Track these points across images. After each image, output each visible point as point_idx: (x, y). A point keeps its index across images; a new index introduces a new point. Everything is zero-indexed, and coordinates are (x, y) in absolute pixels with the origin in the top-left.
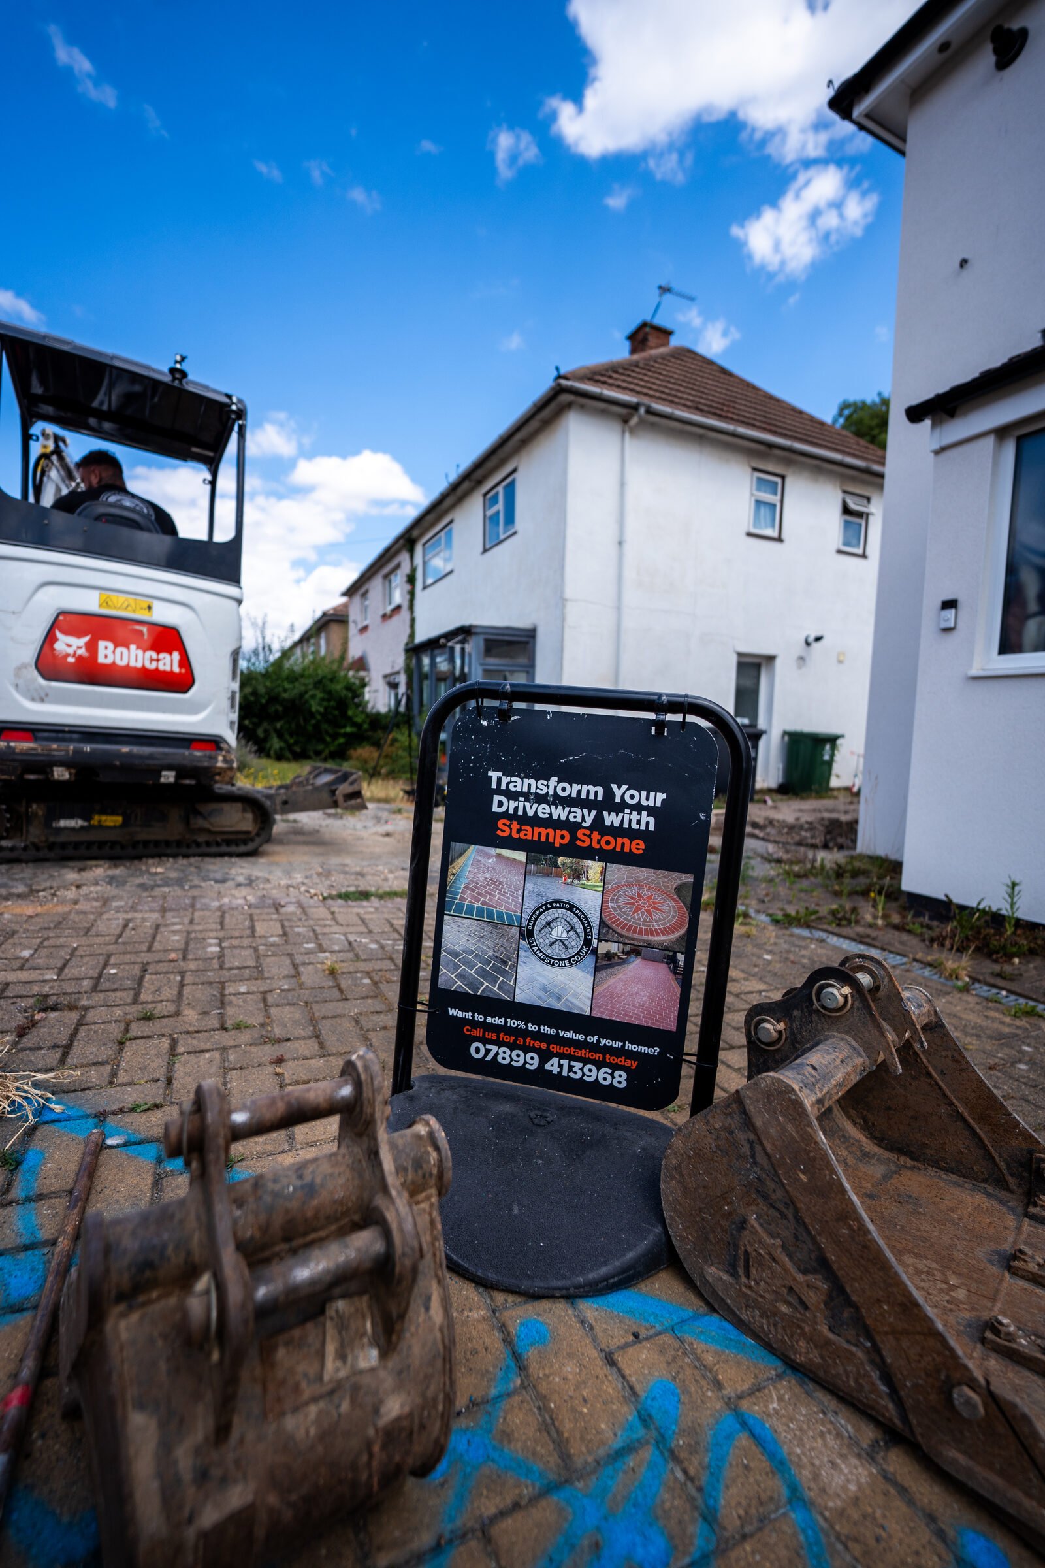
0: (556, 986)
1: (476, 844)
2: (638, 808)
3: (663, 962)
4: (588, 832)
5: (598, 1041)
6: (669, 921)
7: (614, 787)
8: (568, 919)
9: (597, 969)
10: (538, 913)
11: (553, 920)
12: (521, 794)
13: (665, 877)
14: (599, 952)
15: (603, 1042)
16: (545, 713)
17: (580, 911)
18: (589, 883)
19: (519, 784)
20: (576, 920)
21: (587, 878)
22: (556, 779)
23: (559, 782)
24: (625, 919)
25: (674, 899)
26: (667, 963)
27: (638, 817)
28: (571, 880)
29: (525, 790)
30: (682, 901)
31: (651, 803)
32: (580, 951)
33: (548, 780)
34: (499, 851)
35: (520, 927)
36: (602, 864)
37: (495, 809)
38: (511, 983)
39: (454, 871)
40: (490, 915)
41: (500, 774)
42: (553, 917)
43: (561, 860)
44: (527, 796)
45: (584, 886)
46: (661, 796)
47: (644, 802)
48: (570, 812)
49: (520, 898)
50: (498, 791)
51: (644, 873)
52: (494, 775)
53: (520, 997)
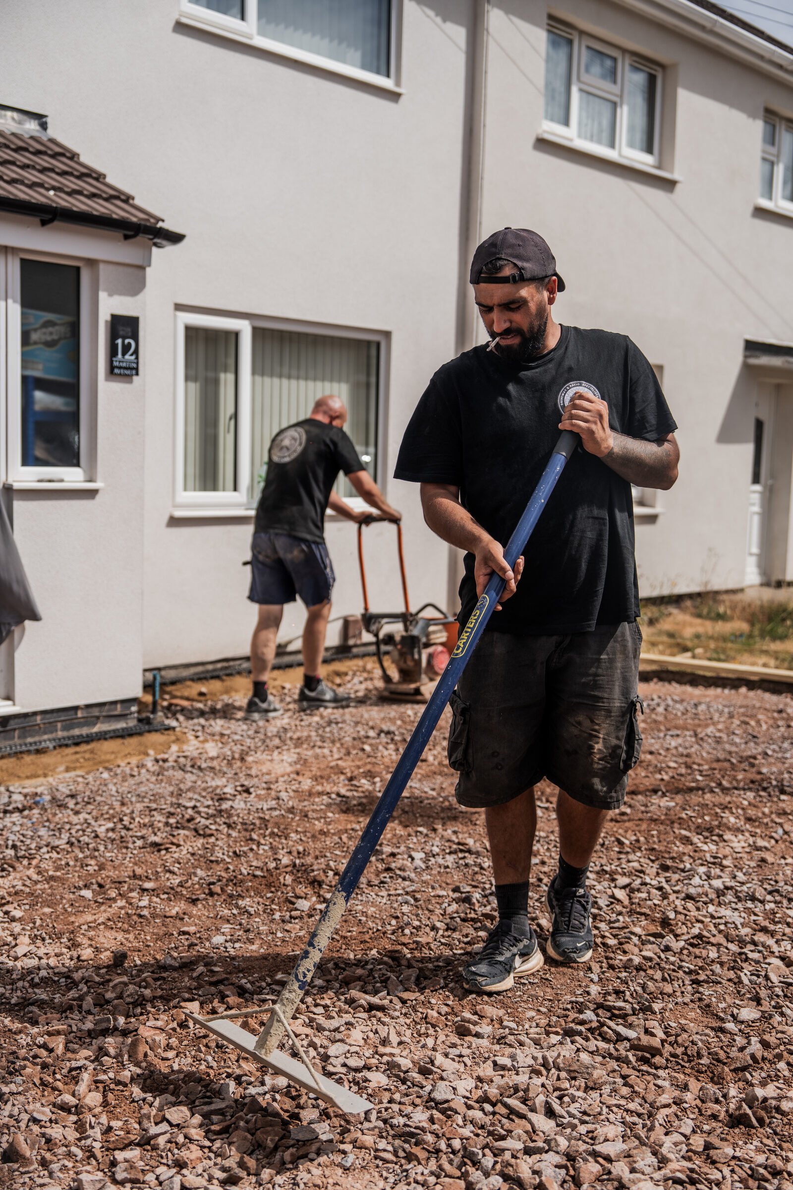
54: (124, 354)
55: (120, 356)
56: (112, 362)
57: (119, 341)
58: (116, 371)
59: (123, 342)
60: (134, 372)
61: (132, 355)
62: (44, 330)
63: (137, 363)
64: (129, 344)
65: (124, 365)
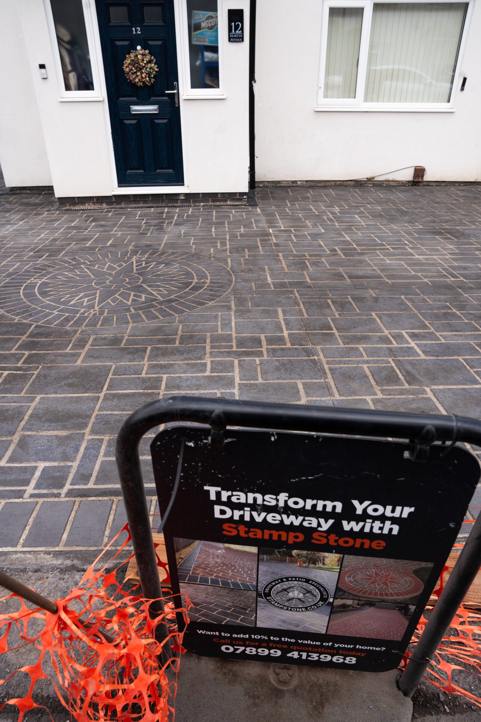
0: (295, 620)
1: (201, 539)
2: (383, 518)
3: (395, 609)
4: (325, 535)
5: (333, 645)
6: (405, 589)
7: (356, 503)
8: (304, 587)
9: (332, 613)
10: (274, 584)
11: (289, 588)
12: (247, 505)
13: (405, 564)
14: (335, 604)
15: (336, 646)
16: (270, 435)
17: (316, 582)
18: (326, 567)
19: (240, 497)
20: (312, 587)
21: (324, 564)
22: (287, 494)
23: (290, 497)
24: (361, 587)
25: (411, 577)
26: (398, 610)
27: (382, 525)
28: (307, 564)
29: (251, 501)
30: (420, 578)
31: (397, 514)
32: (317, 603)
33: (277, 494)
34: (227, 545)
35: (257, 590)
36: (338, 556)
37: (217, 515)
38: (253, 618)
39: (182, 556)
40: (225, 584)
41: (219, 489)
42: (289, 586)
43: (294, 552)
44: (254, 507)
45: (320, 568)
46: (407, 511)
47: (388, 513)
48: (304, 520)
49: (255, 576)
50: (218, 501)
51: (384, 561)
52: (213, 490)
53: (260, 624)
54: (235, 31)
55: (233, 32)
56: (229, 35)
57: (233, 24)
58: (231, 39)
59: (235, 24)
60: (241, 40)
61: (239, 31)
62: (207, 21)
63: (243, 35)
64: (238, 25)
65: (236, 36)
